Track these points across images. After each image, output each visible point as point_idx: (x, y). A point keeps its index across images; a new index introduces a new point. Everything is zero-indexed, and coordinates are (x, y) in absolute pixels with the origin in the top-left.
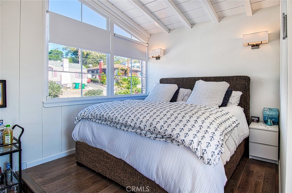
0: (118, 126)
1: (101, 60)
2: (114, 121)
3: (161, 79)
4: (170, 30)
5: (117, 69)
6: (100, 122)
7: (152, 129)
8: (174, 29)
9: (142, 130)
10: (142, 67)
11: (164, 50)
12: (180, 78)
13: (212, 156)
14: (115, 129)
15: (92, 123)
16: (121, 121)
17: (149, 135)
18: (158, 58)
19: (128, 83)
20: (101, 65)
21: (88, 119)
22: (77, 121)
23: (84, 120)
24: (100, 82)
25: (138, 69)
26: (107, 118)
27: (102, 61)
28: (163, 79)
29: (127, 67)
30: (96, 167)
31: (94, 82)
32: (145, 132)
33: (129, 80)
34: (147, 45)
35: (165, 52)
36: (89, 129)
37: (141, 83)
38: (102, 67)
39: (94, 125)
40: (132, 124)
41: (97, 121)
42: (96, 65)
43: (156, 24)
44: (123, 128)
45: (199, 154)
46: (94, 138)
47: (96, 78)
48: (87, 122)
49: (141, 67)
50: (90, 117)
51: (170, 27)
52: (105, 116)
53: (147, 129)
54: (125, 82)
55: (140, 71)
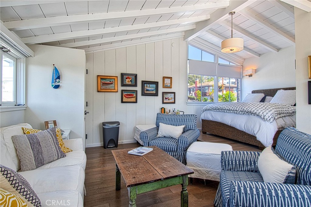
0: (225, 111)
1: (196, 79)
2: (223, 109)
3: (252, 91)
4: (260, 54)
5: (212, 86)
6: (215, 110)
7: (242, 110)
8: (264, 54)
9: (237, 111)
10: (238, 83)
11: (255, 70)
12: (269, 90)
13: (268, 117)
14: (224, 113)
15: (211, 112)
16: (227, 109)
17: (241, 113)
18: (250, 76)
19: (223, 99)
20: (197, 83)
21: (209, 110)
22: (203, 111)
23: (206, 111)
24: (196, 99)
25: (233, 85)
26: (220, 108)
27: (198, 80)
28: (254, 91)
29: (222, 84)
30: (214, 132)
31: (190, 99)
32: (239, 112)
33: (224, 96)
34: (242, 67)
35: (256, 71)
36: (210, 115)
37: (237, 99)
38: (197, 86)
39: (212, 112)
40: (233, 109)
41: (214, 110)
42: (192, 83)
43: (249, 53)
44: (228, 111)
45: (262, 117)
46: (213, 118)
47: (192, 95)
48: (208, 112)
49: (236, 82)
50: (210, 109)
51: (260, 53)
52: (218, 107)
53: (239, 110)
54: (220, 98)
55: (236, 87)
